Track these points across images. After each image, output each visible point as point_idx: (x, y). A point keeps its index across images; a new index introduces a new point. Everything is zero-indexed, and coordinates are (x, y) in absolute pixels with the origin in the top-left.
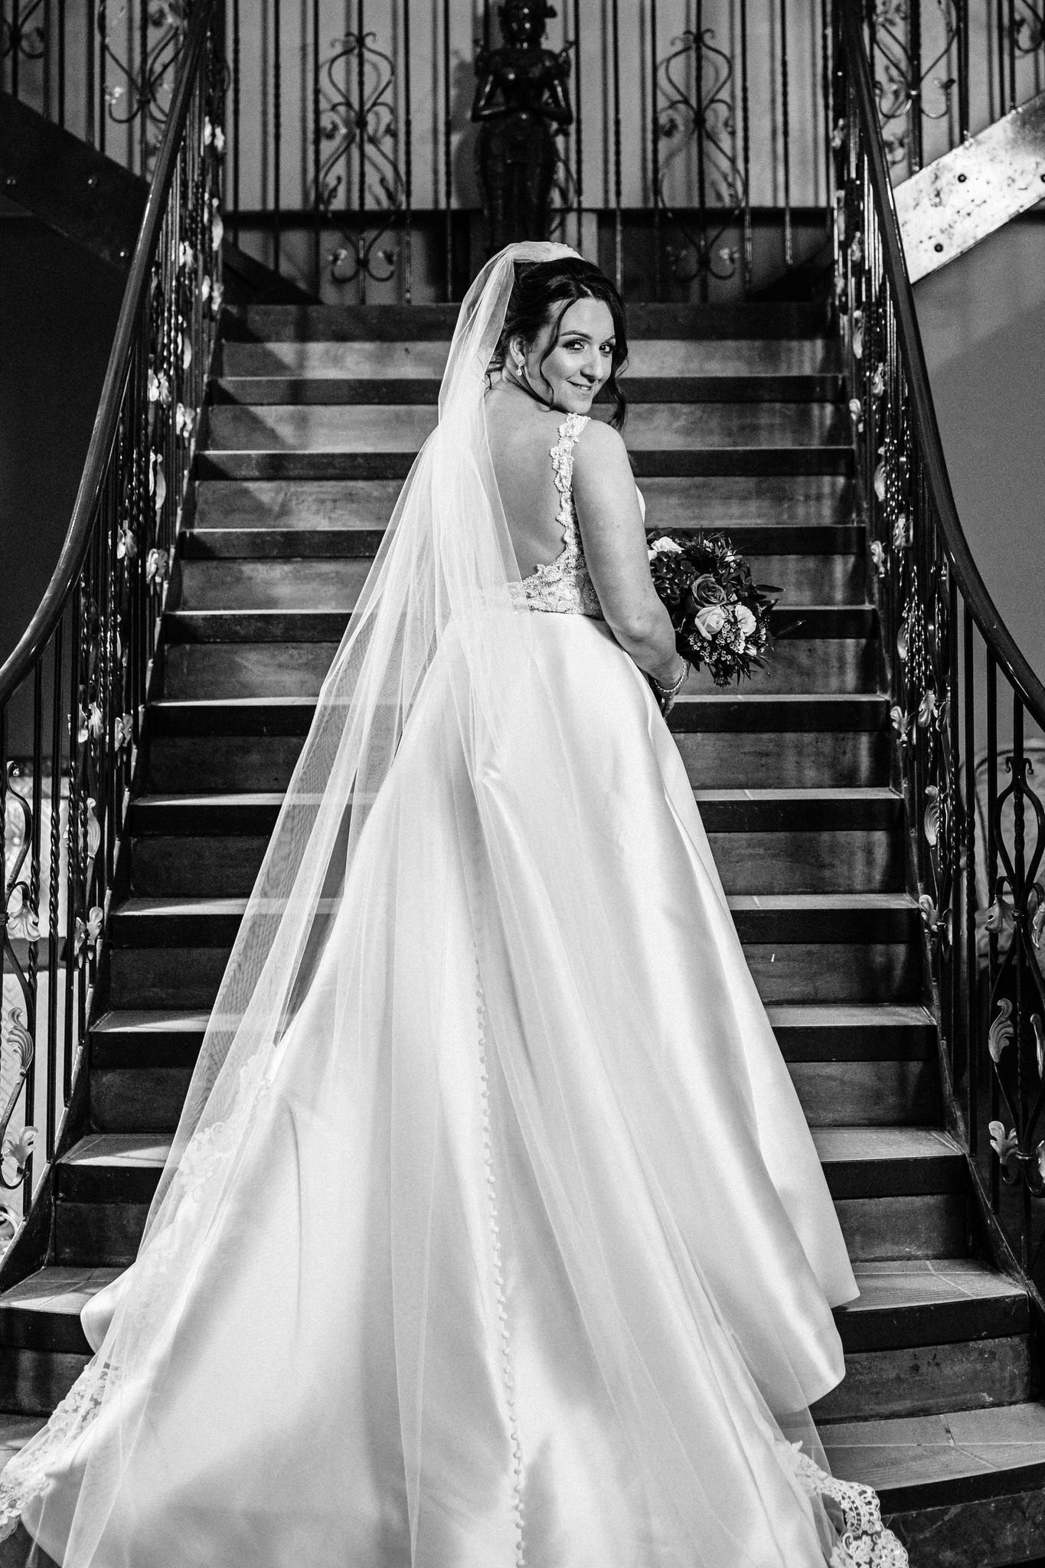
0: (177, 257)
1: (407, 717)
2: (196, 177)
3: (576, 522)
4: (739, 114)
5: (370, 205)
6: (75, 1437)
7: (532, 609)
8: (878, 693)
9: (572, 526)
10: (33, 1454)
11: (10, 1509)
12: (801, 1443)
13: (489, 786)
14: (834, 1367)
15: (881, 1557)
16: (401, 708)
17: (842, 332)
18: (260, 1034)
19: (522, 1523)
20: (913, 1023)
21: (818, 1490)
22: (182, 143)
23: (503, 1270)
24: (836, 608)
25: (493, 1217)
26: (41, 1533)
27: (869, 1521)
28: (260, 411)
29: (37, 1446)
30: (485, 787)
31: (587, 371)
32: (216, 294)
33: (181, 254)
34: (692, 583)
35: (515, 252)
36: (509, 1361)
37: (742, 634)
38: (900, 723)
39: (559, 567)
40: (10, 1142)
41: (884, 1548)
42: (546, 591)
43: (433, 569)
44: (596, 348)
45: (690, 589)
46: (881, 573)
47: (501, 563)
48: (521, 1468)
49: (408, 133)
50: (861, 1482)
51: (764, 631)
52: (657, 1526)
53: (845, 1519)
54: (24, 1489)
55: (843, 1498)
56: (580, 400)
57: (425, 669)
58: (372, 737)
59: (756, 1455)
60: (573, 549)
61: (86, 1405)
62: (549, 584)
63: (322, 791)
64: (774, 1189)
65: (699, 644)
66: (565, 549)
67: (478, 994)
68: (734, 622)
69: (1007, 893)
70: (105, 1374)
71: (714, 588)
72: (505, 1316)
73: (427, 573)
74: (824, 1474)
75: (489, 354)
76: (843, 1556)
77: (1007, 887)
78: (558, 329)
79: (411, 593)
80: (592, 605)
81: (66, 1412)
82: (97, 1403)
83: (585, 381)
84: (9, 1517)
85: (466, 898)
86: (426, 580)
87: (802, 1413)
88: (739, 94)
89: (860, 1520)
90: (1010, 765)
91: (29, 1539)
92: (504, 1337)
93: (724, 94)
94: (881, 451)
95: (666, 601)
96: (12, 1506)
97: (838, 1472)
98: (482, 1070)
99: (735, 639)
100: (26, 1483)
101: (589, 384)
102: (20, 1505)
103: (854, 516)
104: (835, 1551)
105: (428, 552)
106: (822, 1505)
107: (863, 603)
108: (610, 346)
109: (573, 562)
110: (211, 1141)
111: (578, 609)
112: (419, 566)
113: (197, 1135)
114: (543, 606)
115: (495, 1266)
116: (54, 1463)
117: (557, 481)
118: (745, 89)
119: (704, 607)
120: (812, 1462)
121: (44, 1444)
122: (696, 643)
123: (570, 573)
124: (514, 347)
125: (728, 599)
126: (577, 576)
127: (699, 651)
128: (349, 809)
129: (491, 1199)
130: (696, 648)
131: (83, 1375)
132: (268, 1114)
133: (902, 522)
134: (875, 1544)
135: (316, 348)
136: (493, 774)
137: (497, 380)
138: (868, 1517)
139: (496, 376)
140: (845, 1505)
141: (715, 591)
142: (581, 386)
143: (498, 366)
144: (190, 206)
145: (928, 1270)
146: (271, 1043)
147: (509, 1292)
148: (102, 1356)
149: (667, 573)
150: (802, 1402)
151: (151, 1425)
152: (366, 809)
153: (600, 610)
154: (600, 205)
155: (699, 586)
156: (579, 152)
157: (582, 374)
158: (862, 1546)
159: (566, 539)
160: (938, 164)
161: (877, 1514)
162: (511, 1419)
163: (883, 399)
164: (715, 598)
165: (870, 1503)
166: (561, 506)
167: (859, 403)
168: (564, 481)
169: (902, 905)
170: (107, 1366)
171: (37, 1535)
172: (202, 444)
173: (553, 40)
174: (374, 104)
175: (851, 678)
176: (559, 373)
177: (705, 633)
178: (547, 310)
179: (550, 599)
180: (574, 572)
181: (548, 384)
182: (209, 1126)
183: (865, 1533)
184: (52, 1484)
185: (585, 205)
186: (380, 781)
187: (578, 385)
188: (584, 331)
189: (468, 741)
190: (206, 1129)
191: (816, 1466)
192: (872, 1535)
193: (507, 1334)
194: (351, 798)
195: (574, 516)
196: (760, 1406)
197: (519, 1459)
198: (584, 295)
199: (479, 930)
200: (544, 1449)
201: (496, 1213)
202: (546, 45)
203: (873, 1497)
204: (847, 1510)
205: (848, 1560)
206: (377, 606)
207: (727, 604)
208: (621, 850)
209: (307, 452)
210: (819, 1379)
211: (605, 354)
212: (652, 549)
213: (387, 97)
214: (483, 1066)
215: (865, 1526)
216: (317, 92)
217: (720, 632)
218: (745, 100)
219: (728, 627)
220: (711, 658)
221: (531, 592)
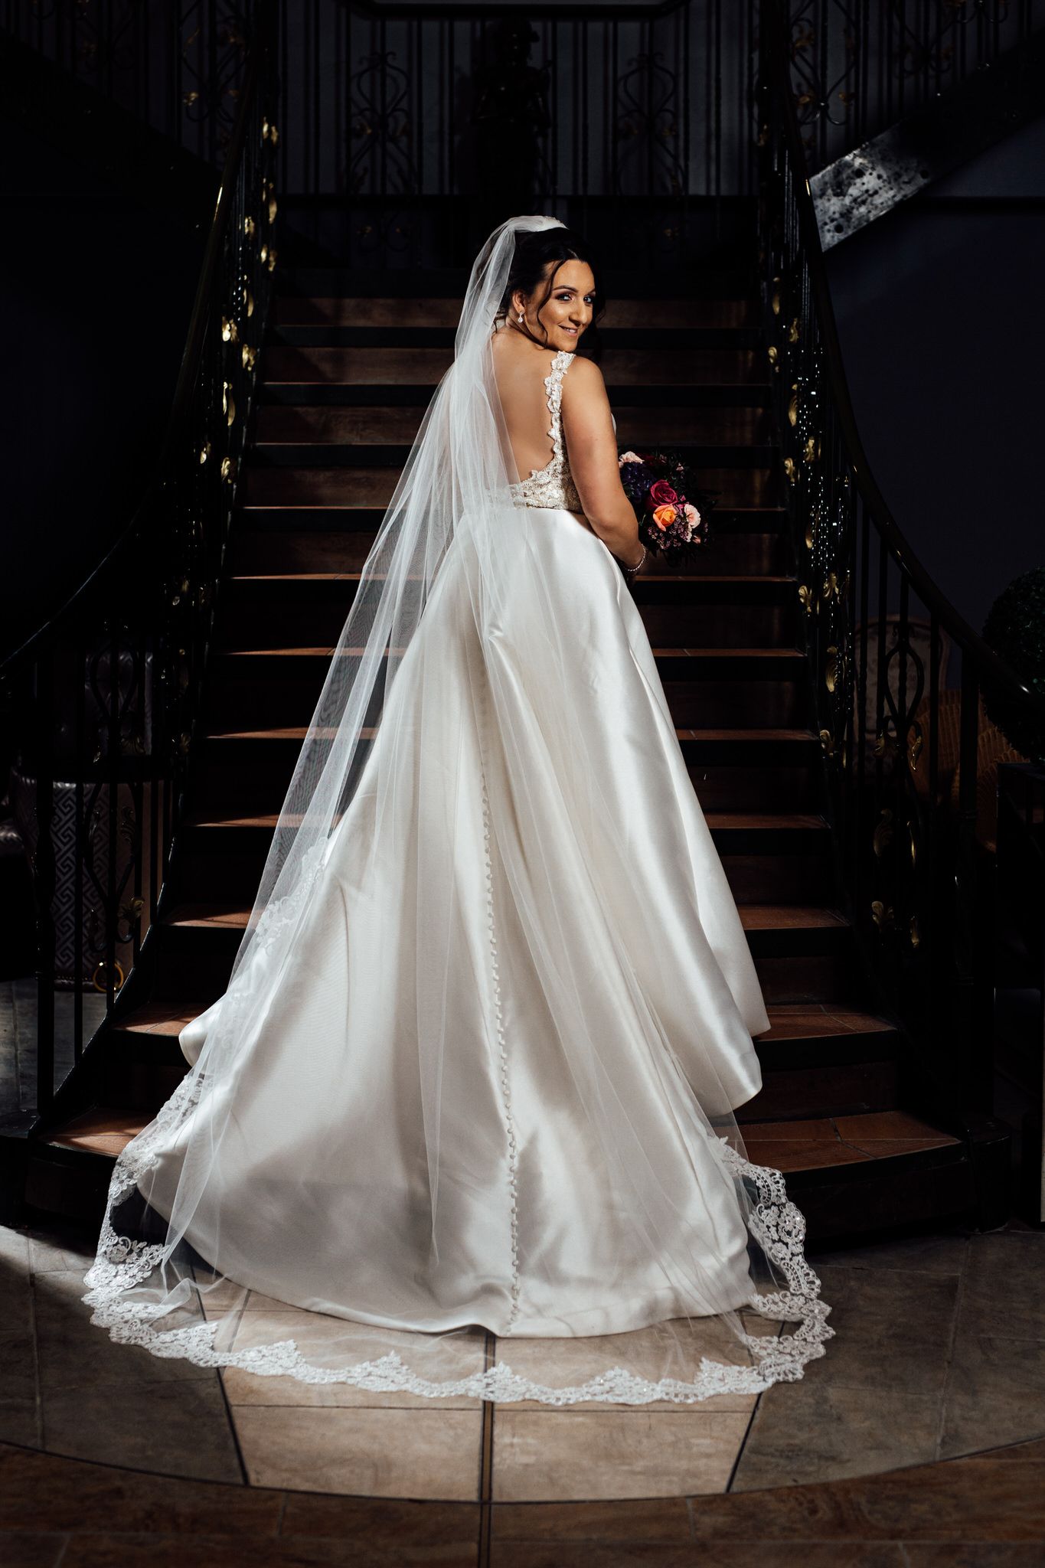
0: (243, 228)
1: (430, 589)
2: (257, 165)
3: (563, 437)
4: (681, 121)
5: (390, 191)
6: (177, 1128)
7: (528, 505)
8: (787, 576)
9: (560, 440)
10: (145, 1139)
11: (129, 1180)
12: (727, 1138)
13: (493, 641)
14: (753, 1081)
15: (785, 1222)
16: (425, 584)
17: (762, 294)
18: (317, 830)
19: (516, 1194)
20: (813, 827)
21: (739, 1172)
22: (247, 137)
23: (502, 1009)
24: (755, 510)
25: (494, 968)
26: (153, 1195)
27: (777, 1196)
28: (307, 351)
29: (149, 1133)
30: (491, 643)
31: (575, 317)
32: (272, 259)
33: (246, 225)
34: (650, 487)
35: (513, 225)
36: (506, 1077)
37: (689, 527)
38: (805, 599)
39: (548, 473)
40: (124, 909)
41: (787, 1215)
42: (538, 491)
43: (450, 475)
44: (581, 299)
45: (649, 491)
46: (792, 483)
47: (503, 469)
48: (515, 1154)
49: (420, 133)
50: (771, 1166)
51: (706, 525)
52: (617, 1197)
53: (759, 1193)
54: (139, 1165)
55: (758, 1178)
56: (567, 340)
57: (444, 553)
58: (403, 604)
59: (693, 1147)
60: (560, 458)
61: (185, 1104)
62: (541, 486)
63: (364, 646)
64: (710, 949)
65: (656, 534)
66: (553, 457)
67: (484, 801)
68: (683, 517)
69: (891, 730)
70: (201, 1082)
71: (668, 490)
72: (503, 1042)
73: (446, 476)
74: (743, 1161)
75: (495, 307)
76: (757, 1221)
77: (891, 724)
78: (552, 284)
79: (433, 492)
80: (575, 502)
81: (170, 1109)
82: (194, 1103)
83: (572, 325)
84: (128, 1185)
85: (475, 727)
86: (445, 483)
87: (727, 1116)
88: (682, 105)
89: (770, 1195)
90: (896, 631)
91: (143, 1201)
92: (502, 1058)
93: (670, 106)
94: (795, 387)
95: (631, 499)
96: (130, 1177)
97: (754, 1159)
98: (486, 858)
99: (684, 530)
100: (140, 1161)
101: (575, 327)
102: (136, 1176)
103: (769, 439)
104: (751, 1217)
105: (447, 460)
106: (742, 1184)
107: (776, 507)
108: (591, 297)
109: (559, 468)
110: (279, 910)
111: (563, 505)
112: (439, 474)
113: (270, 906)
114: (536, 503)
115: (497, 1005)
116: (162, 1146)
117: (549, 403)
118: (686, 101)
119: (660, 505)
120: (735, 1152)
121: (153, 1132)
122: (654, 534)
123: (557, 477)
124: (516, 301)
125: (679, 500)
126: (563, 480)
127: (656, 540)
128: (385, 660)
129: (492, 954)
130: (653, 537)
131: (182, 1083)
132: (323, 889)
133: (811, 442)
134: (781, 1212)
135: (350, 303)
136: (497, 633)
137: (501, 326)
138: (775, 1193)
139: (500, 323)
140: (759, 1183)
141: (669, 493)
142: (570, 329)
143: (502, 315)
144: (252, 188)
145: (822, 1011)
146: (326, 838)
147: (507, 1025)
148: (197, 1068)
149: (631, 479)
150: (728, 1107)
151: (235, 1119)
152: (398, 660)
153: (581, 507)
154: (570, 193)
155: (656, 489)
156: (555, 150)
157: (571, 320)
158: (771, 1213)
159: (555, 450)
160: (840, 162)
161: (783, 1191)
162: (508, 1118)
163: (796, 347)
164: (669, 498)
165: (778, 1182)
166: (551, 423)
167: (775, 351)
168: (554, 404)
169: (803, 737)
170: (202, 1076)
171: (149, 1198)
172: (261, 378)
173: (535, 61)
174: (394, 110)
175: (766, 564)
176: (552, 318)
177: (660, 525)
178: (542, 270)
179: (541, 497)
180: (560, 477)
181: (543, 328)
182: (278, 899)
183: (774, 1204)
184: (160, 1161)
185: (560, 192)
186: (410, 637)
187: (567, 328)
188: (571, 285)
189: (477, 607)
190: (276, 902)
191: (738, 1155)
192: (778, 1206)
193: (505, 1056)
194: (387, 652)
195: (562, 431)
196: (697, 1111)
197: (514, 1147)
198: (571, 257)
199: (485, 752)
200: (533, 1141)
201: (497, 966)
202: (530, 63)
203: (781, 1178)
204: (761, 1187)
205: (761, 1224)
206: (406, 504)
207: (678, 503)
208: (596, 692)
209: (344, 384)
210: (741, 1090)
211: (587, 304)
212: (620, 461)
213: (404, 104)
214: (488, 855)
215: (774, 1199)
216: (349, 99)
217: (673, 525)
218: (686, 109)
219: (679, 520)
220: (665, 546)
221: (527, 492)
